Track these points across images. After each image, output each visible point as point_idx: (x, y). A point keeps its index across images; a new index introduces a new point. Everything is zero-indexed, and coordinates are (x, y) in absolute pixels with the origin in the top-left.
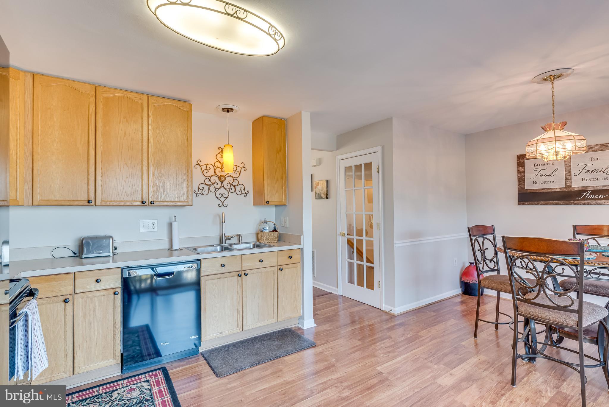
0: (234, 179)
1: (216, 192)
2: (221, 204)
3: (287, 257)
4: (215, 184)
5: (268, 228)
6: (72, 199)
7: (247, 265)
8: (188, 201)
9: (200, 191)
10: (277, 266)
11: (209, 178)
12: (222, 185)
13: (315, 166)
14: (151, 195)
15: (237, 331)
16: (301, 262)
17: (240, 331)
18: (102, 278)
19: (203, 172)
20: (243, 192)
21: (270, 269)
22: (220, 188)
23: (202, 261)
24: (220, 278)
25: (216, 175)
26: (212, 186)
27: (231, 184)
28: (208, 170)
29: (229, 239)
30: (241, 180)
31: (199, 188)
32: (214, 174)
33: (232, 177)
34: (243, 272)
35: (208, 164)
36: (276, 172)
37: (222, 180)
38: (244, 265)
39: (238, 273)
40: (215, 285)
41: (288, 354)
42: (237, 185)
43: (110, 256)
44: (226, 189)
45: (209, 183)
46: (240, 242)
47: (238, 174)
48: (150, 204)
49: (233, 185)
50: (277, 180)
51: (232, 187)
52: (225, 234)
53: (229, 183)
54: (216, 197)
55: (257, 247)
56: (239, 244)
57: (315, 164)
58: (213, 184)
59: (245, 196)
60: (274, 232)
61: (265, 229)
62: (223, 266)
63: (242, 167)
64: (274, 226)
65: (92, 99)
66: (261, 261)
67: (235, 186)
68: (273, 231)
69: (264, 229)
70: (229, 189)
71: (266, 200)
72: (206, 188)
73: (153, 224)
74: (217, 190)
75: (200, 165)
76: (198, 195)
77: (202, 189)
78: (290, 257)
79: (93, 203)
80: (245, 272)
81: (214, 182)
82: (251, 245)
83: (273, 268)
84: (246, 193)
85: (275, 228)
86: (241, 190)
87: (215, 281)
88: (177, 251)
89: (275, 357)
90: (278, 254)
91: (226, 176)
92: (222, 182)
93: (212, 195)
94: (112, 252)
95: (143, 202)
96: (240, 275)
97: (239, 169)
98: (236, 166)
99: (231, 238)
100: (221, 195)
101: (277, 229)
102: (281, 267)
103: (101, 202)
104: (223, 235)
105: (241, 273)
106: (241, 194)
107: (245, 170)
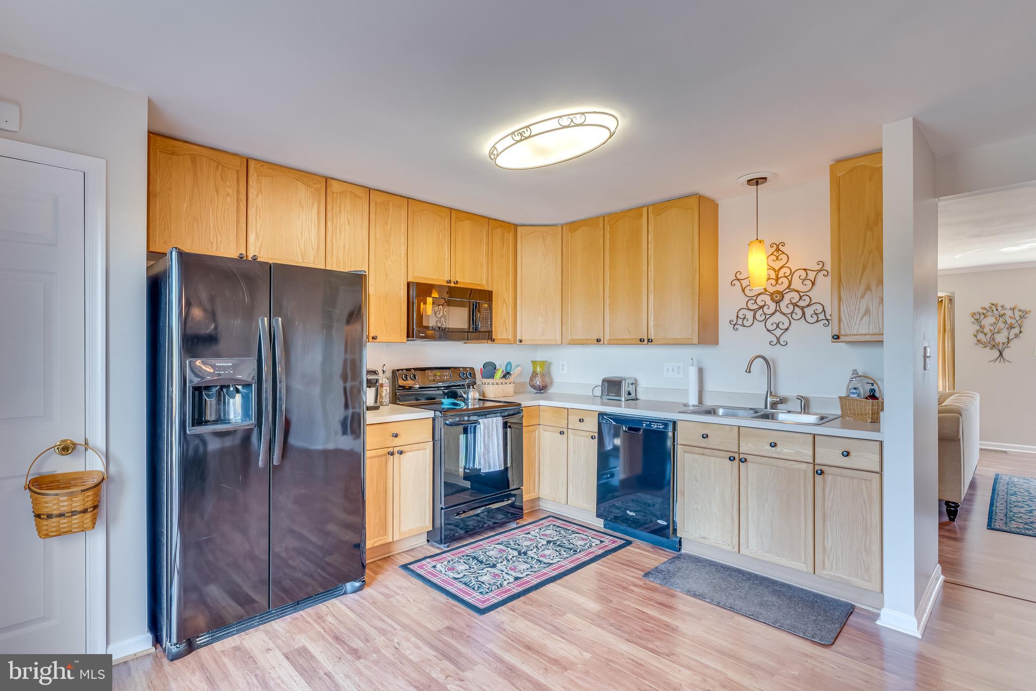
0: (802, 294)
1: (766, 320)
2: (775, 341)
3: (839, 452)
4: (765, 308)
6: (586, 338)
7: (747, 447)
8: (692, 338)
9: (740, 321)
10: (814, 463)
11: (754, 298)
12: (778, 308)
14: (652, 330)
15: (729, 548)
16: (876, 472)
17: (734, 550)
18: (585, 419)
19: (743, 291)
20: (822, 316)
21: (797, 465)
22: (773, 314)
23: (678, 423)
24: (704, 455)
25: (767, 293)
26: (760, 312)
27: (795, 305)
29: (777, 401)
30: (815, 295)
31: (738, 316)
32: (763, 290)
33: (797, 291)
34: (741, 456)
37: (777, 299)
38: (742, 444)
39: (731, 454)
40: (696, 463)
42: (808, 306)
44: (784, 314)
45: (755, 307)
46: (802, 410)
47: (809, 284)
48: (649, 343)
49: (798, 306)
50: (868, 288)
51: (797, 310)
53: (792, 303)
54: (767, 328)
56: (800, 413)
58: (762, 307)
59: (827, 326)
60: (871, 401)
61: (854, 391)
62: (705, 437)
63: (819, 271)
64: (869, 387)
65: (602, 232)
66: (773, 445)
67: (802, 308)
68: (867, 398)
69: (851, 391)
70: (792, 313)
71: (834, 333)
72: (750, 315)
73: (679, 368)
74: (767, 316)
75: (738, 280)
76: (736, 327)
77: (743, 317)
78: (846, 454)
79: (602, 342)
80: (744, 456)
81: (762, 304)
83: (804, 466)
84: (827, 320)
85: (873, 391)
86: (816, 314)
87: (697, 457)
90: (816, 441)
91: (784, 293)
92: (778, 302)
93: (759, 326)
94: (625, 397)
95: (642, 340)
96: (732, 459)
97: (811, 276)
98: (805, 270)
99: (783, 401)
100: (775, 326)
101: (877, 394)
102: (823, 468)
103: (608, 341)
104: (770, 392)
105: (736, 456)
106: (817, 321)
107: (826, 273)
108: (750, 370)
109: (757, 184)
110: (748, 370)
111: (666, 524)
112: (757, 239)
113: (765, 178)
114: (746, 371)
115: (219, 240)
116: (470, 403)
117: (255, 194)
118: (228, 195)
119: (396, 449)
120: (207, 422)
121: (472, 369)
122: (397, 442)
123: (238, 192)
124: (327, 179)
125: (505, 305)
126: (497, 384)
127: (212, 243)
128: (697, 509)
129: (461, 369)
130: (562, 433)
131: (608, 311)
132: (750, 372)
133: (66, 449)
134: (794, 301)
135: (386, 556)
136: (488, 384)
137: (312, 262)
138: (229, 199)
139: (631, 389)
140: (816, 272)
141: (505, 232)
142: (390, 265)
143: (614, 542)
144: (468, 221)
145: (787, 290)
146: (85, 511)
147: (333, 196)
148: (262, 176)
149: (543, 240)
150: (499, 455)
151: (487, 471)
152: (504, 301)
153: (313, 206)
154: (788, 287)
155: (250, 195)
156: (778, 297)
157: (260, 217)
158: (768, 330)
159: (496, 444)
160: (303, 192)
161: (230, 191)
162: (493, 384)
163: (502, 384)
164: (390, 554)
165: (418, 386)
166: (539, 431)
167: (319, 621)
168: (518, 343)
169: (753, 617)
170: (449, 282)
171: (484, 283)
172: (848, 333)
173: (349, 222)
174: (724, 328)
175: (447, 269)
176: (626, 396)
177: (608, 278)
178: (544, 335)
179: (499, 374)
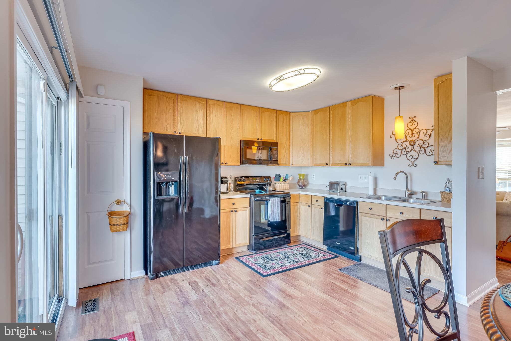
0: (424, 141)
1: (407, 154)
2: (411, 164)
4: (407, 148)
6: (323, 163)
8: (369, 163)
9: (394, 155)
11: (401, 144)
12: (413, 148)
14: (351, 159)
19: (396, 140)
20: (434, 152)
22: (410, 151)
23: (359, 202)
24: (370, 217)
25: (408, 141)
26: (404, 150)
30: (431, 141)
31: (393, 152)
32: (405, 140)
33: (422, 140)
34: (387, 218)
37: (412, 144)
38: (387, 212)
42: (427, 147)
43: (338, 192)
44: (416, 151)
45: (402, 148)
46: (423, 198)
47: (428, 136)
48: (349, 165)
49: (423, 147)
51: (422, 149)
53: (420, 146)
58: (405, 148)
61: (447, 189)
62: (371, 209)
63: (433, 130)
65: (328, 114)
66: (402, 213)
67: (425, 148)
70: (420, 151)
72: (399, 152)
73: (365, 177)
74: (408, 152)
75: (394, 135)
76: (393, 157)
77: (396, 153)
79: (328, 165)
80: (389, 218)
81: (405, 146)
86: (431, 151)
91: (416, 141)
92: (413, 146)
93: (403, 157)
95: (346, 164)
96: (383, 219)
97: (429, 132)
98: (426, 129)
99: (414, 193)
100: (411, 157)
103: (331, 164)
104: (407, 189)
105: (385, 218)
106: (432, 155)
108: (396, 178)
109: (399, 89)
110: (395, 178)
111: (353, 248)
112: (399, 116)
113: (403, 87)
114: (394, 179)
115: (167, 127)
116: (268, 192)
117: (180, 108)
118: (170, 109)
119: (234, 210)
120: (162, 195)
121: (270, 177)
122: (234, 207)
123: (174, 108)
124: (207, 99)
125: (284, 149)
126: (281, 184)
127: (165, 128)
128: (368, 243)
129: (265, 177)
130: (309, 206)
131: (331, 151)
132: (396, 179)
133: (119, 202)
134: (420, 145)
135: (230, 253)
136: (277, 184)
137: (201, 133)
138: (170, 111)
139: (343, 187)
140: (431, 131)
141: (285, 116)
142: (233, 133)
143: (330, 256)
144: (267, 112)
145: (417, 140)
146: (124, 224)
147: (209, 106)
148: (182, 101)
149: (302, 118)
150: (278, 215)
151: (273, 221)
152: (284, 147)
153: (202, 111)
154: (418, 138)
155: (178, 109)
157: (182, 117)
158: (408, 159)
159: (277, 210)
160: (198, 106)
161: (171, 107)
162: (279, 184)
163: (283, 184)
164: (232, 253)
165: (245, 184)
166: (299, 205)
167: (202, 273)
168: (291, 165)
169: (385, 290)
170: (259, 139)
171: (275, 139)
172: (442, 160)
173: (216, 116)
174: (387, 158)
175: (258, 134)
176: (340, 190)
177: (331, 135)
178: (303, 162)
179: (282, 180)
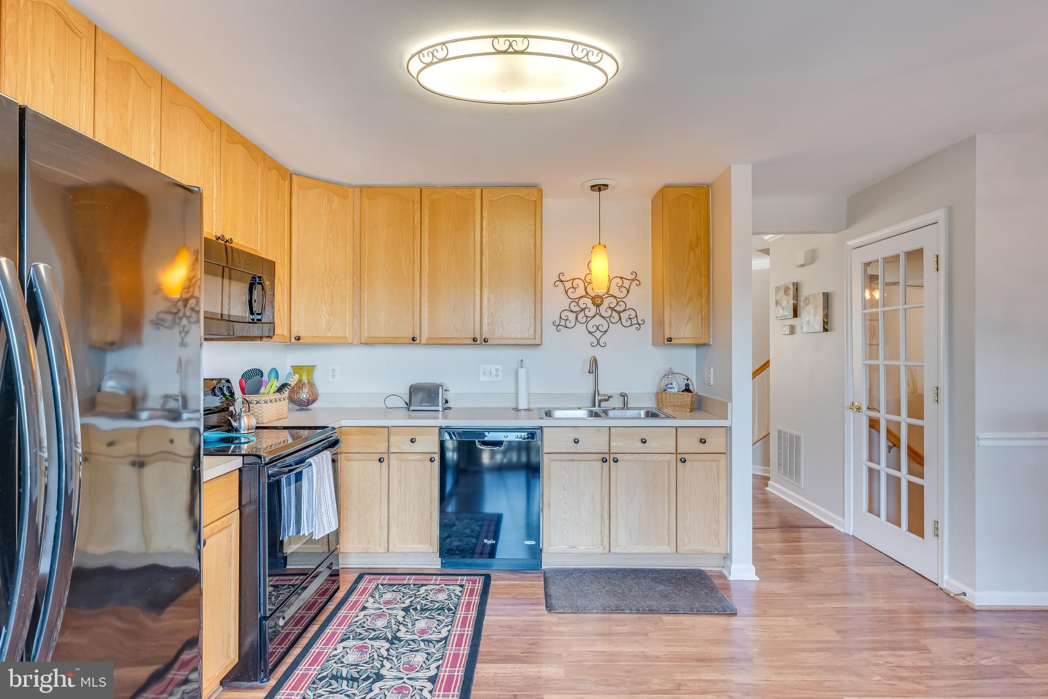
0: (618, 300)
1: (587, 322)
2: (596, 343)
3: (697, 440)
4: (587, 311)
5: (677, 386)
6: (397, 336)
7: (618, 445)
8: (535, 338)
9: (563, 323)
10: (676, 453)
11: (577, 300)
12: (598, 312)
13: (803, 266)
15: (600, 550)
16: (727, 453)
17: (605, 552)
18: (418, 438)
19: (566, 292)
20: (634, 321)
21: (662, 457)
22: (594, 316)
23: (545, 430)
24: (573, 460)
25: (588, 296)
26: (582, 314)
27: (613, 309)
28: (575, 288)
29: (605, 399)
30: (631, 301)
31: (561, 317)
32: (584, 294)
33: (615, 297)
34: (612, 456)
35: (574, 279)
36: (687, 285)
37: (598, 303)
38: (613, 444)
39: (602, 456)
40: (564, 471)
41: (673, 611)
42: (624, 311)
43: (439, 411)
44: (603, 317)
45: (577, 309)
46: (625, 406)
47: (625, 291)
48: (484, 343)
49: (616, 311)
50: (691, 299)
51: (615, 314)
52: (598, 392)
53: (610, 308)
54: (588, 330)
55: (651, 417)
56: (623, 409)
57: (803, 262)
58: (583, 310)
59: (638, 329)
60: (686, 393)
61: (670, 386)
62: (576, 441)
63: (633, 280)
64: (686, 382)
65: (418, 206)
66: (644, 441)
67: (619, 313)
68: (683, 391)
69: (668, 386)
70: (610, 317)
71: (667, 336)
72: (572, 317)
73: (497, 370)
74: (589, 319)
75: (562, 281)
76: (559, 328)
77: (566, 318)
78: (703, 441)
79: (418, 341)
80: (615, 456)
81: (584, 306)
82: (643, 413)
83: (668, 457)
84: (639, 324)
85: (687, 385)
86: (630, 319)
87: (565, 464)
88: (523, 412)
89: (648, 609)
90: (678, 433)
91: (604, 297)
92: (598, 306)
93: (581, 328)
94: (442, 406)
95: (474, 340)
96: (604, 461)
97: (626, 284)
98: (621, 278)
99: (608, 398)
100: (595, 328)
101: (691, 388)
102: (684, 456)
103: (426, 340)
104: (596, 392)
105: (607, 456)
106: (631, 325)
107: (638, 284)
109: (600, 190)
111: (534, 543)
112: (600, 244)
113: (607, 186)
114: (589, 372)
121: (228, 380)
128: (565, 519)
130: (381, 460)
131: (427, 304)
134: (612, 306)
136: (258, 402)
140: (631, 281)
141: (280, 180)
143: (474, 581)
145: (607, 296)
149: (328, 201)
150: (333, 508)
151: (322, 535)
154: (607, 293)
156: (599, 301)
158: (590, 332)
162: (266, 402)
166: (341, 461)
168: (295, 341)
172: (676, 336)
175: (216, 216)
176: (444, 405)
178: (329, 330)
179: (267, 388)
